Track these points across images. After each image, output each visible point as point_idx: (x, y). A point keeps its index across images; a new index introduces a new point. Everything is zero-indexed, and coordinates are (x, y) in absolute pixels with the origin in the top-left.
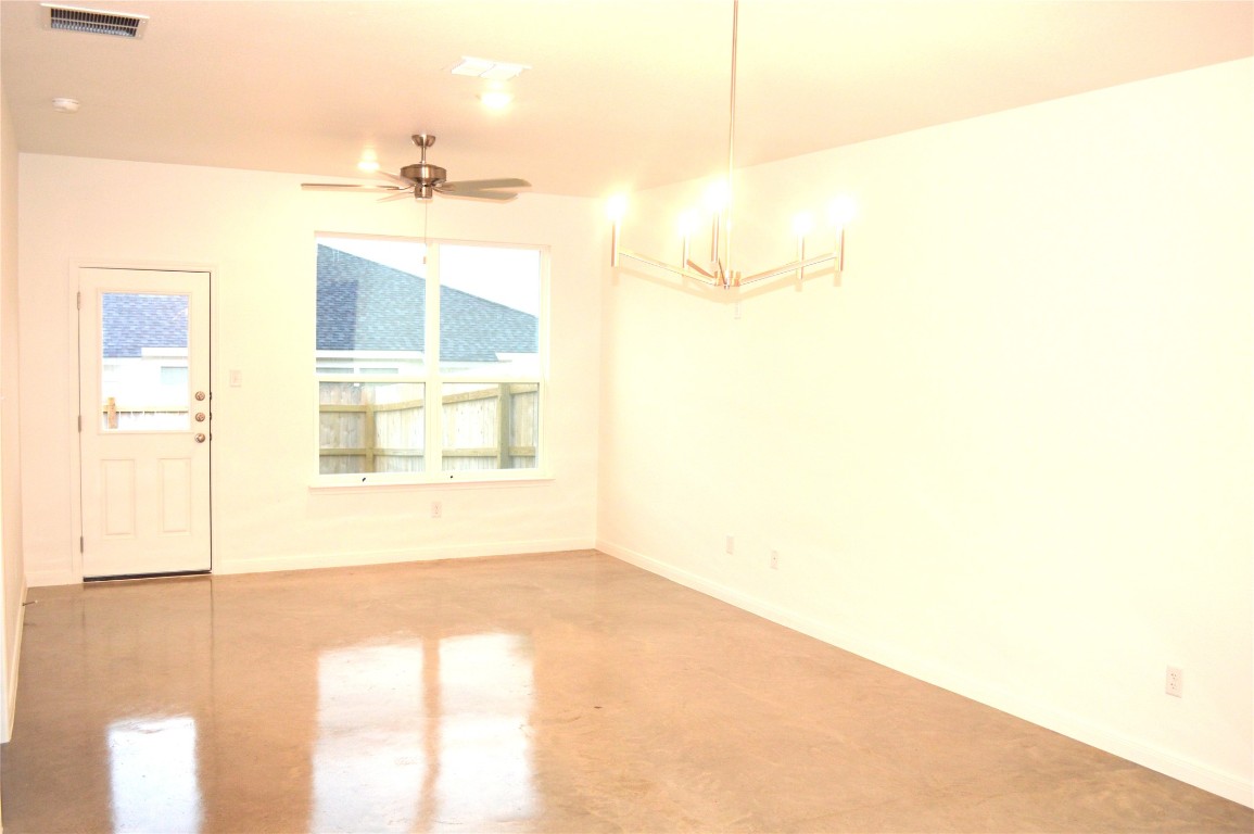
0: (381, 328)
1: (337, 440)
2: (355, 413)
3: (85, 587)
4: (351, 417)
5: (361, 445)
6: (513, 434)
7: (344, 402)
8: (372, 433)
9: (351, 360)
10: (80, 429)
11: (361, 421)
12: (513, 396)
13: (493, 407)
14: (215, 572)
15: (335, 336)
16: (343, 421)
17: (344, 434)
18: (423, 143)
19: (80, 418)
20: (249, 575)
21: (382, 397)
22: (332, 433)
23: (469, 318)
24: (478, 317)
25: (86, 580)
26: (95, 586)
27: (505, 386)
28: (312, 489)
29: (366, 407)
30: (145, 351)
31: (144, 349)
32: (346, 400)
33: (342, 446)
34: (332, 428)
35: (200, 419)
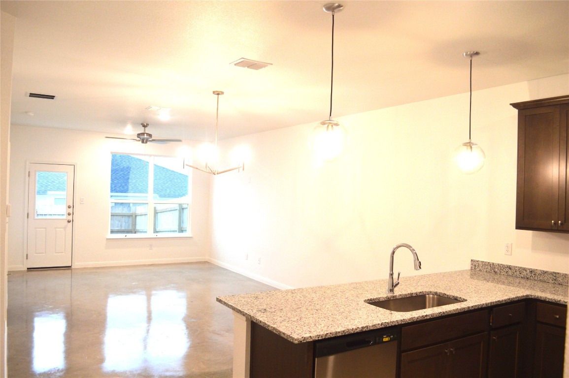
0: (141, 184)
1: (121, 226)
2: (128, 216)
3: (28, 271)
4: (127, 218)
5: (130, 228)
6: (183, 222)
7: (124, 212)
8: (134, 224)
9: (127, 196)
10: (28, 218)
11: (131, 219)
12: (183, 209)
13: (177, 213)
14: (73, 267)
15: (123, 187)
16: (123, 219)
17: (124, 224)
18: (144, 126)
19: (28, 214)
20: (85, 268)
21: (139, 210)
22: (120, 223)
23: (176, 181)
24: (179, 181)
25: (28, 269)
26: (31, 271)
27: (180, 205)
28: (107, 239)
29: (132, 214)
30: (49, 192)
31: (48, 192)
32: (125, 211)
33: (123, 228)
34: (119, 221)
35: (69, 214)
